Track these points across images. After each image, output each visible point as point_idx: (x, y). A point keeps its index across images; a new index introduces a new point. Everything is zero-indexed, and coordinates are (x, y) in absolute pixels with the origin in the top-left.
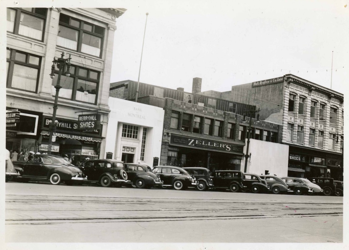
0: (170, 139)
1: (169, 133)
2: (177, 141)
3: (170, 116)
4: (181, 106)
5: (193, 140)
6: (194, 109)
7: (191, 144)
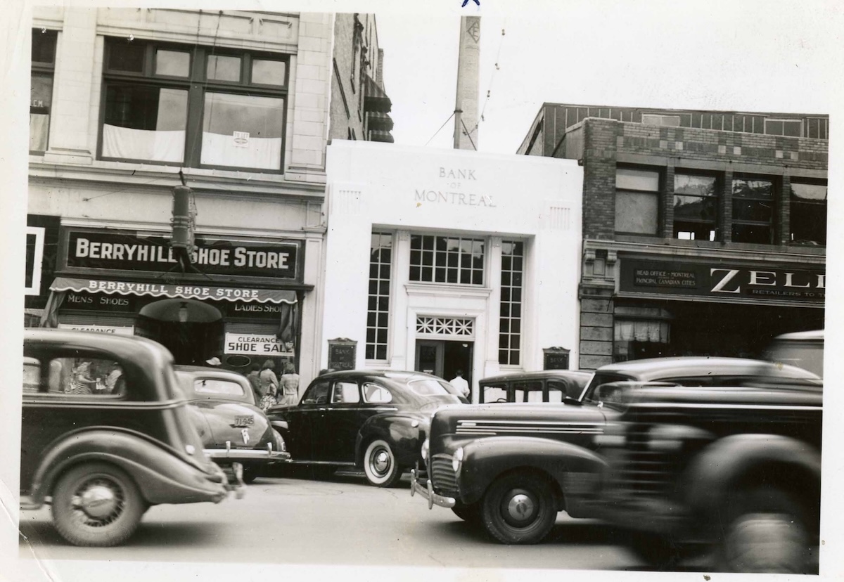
0: (615, 273)
1: (606, 251)
2: (651, 281)
3: (611, 185)
4: (663, 145)
5: (732, 273)
6: (730, 149)
7: (726, 287)
